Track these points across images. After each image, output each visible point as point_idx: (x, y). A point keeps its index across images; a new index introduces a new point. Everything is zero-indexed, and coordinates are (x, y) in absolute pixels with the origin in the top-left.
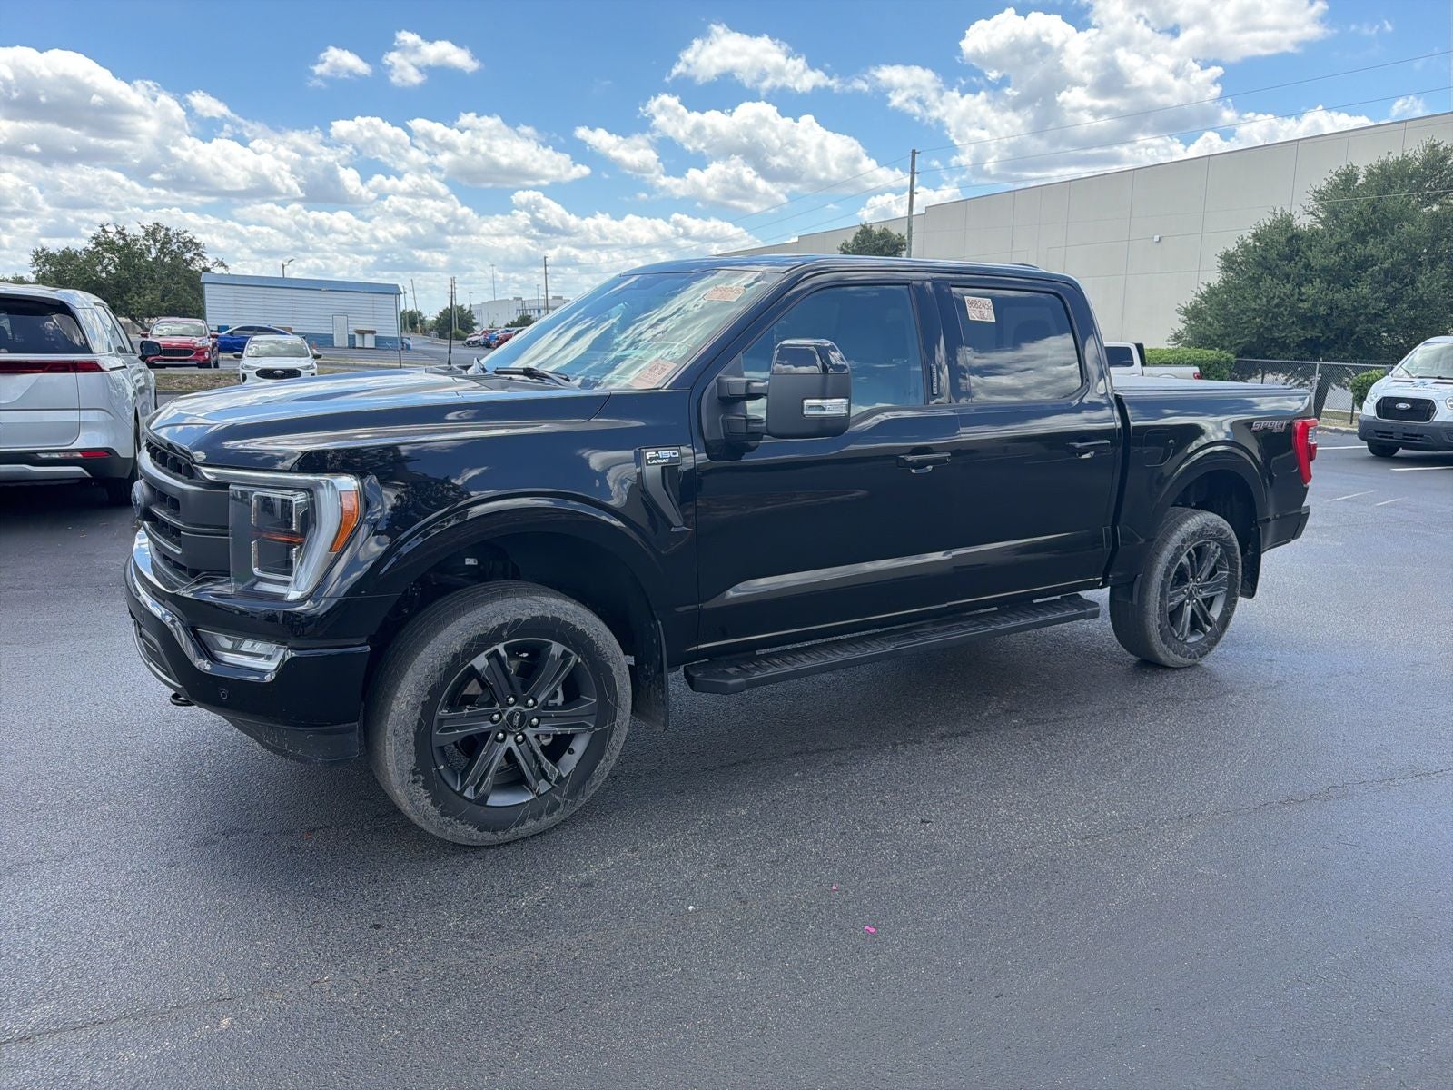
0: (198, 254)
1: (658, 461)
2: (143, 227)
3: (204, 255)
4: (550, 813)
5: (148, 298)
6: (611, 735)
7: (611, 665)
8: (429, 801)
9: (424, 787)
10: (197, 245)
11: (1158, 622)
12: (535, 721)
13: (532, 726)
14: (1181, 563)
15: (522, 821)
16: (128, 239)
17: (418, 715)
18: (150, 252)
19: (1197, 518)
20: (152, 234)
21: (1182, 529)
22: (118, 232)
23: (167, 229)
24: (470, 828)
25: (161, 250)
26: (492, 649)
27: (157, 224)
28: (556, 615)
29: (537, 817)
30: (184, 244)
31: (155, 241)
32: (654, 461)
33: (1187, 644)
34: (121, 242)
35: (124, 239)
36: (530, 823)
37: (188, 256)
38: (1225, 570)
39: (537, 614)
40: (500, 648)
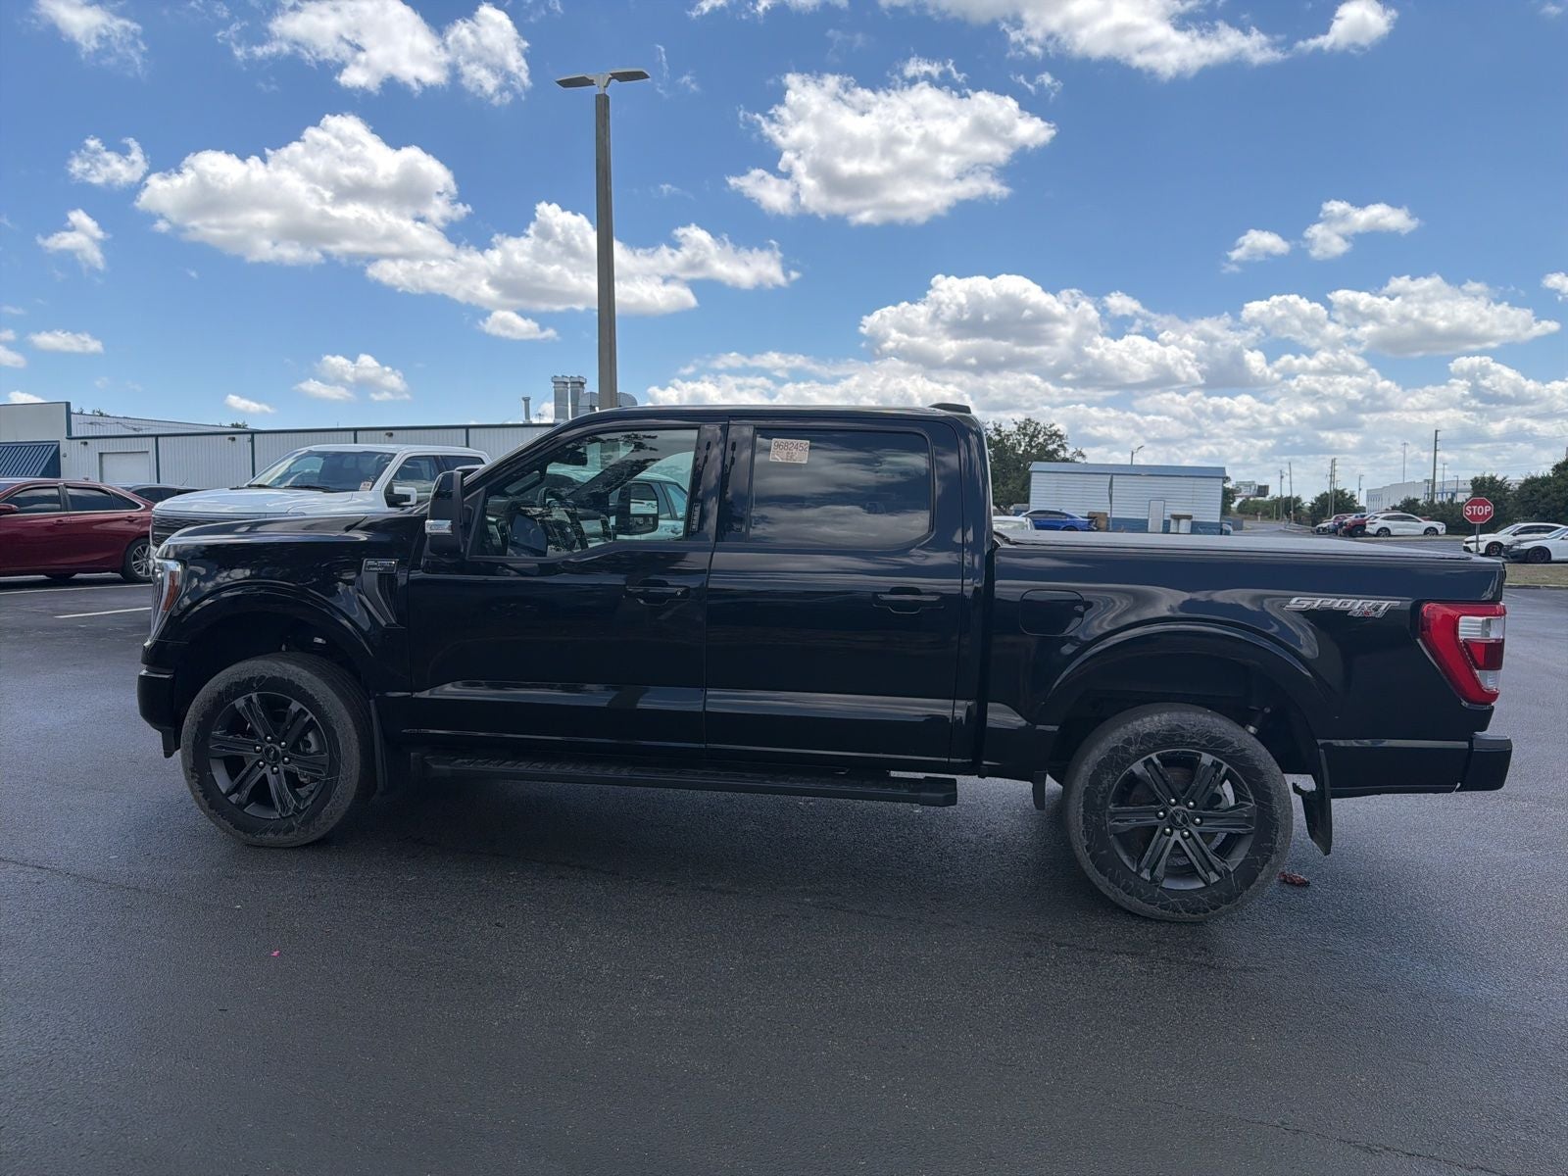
0: (1062, 446)
1: (374, 569)
2: (1016, 423)
3: (1066, 445)
4: (286, 833)
5: (1010, 487)
6: (336, 786)
7: (335, 727)
8: (201, 794)
9: (199, 783)
10: (1061, 437)
11: (1086, 842)
12: (286, 759)
13: (285, 763)
14: (1132, 773)
15: (265, 832)
16: (1003, 434)
17: (195, 728)
18: (1020, 445)
19: (1165, 716)
20: (1022, 429)
21: (1130, 726)
22: (996, 429)
23: (1037, 424)
24: (228, 824)
25: (1029, 444)
26: (248, 695)
27: (1029, 420)
28: (292, 678)
29: (276, 832)
30: (1051, 436)
31: (1025, 435)
32: (371, 569)
33: (1161, 888)
34: (997, 438)
35: (999, 435)
36: (270, 835)
37: (1051, 447)
38: (1250, 802)
39: (277, 675)
40: (254, 696)
